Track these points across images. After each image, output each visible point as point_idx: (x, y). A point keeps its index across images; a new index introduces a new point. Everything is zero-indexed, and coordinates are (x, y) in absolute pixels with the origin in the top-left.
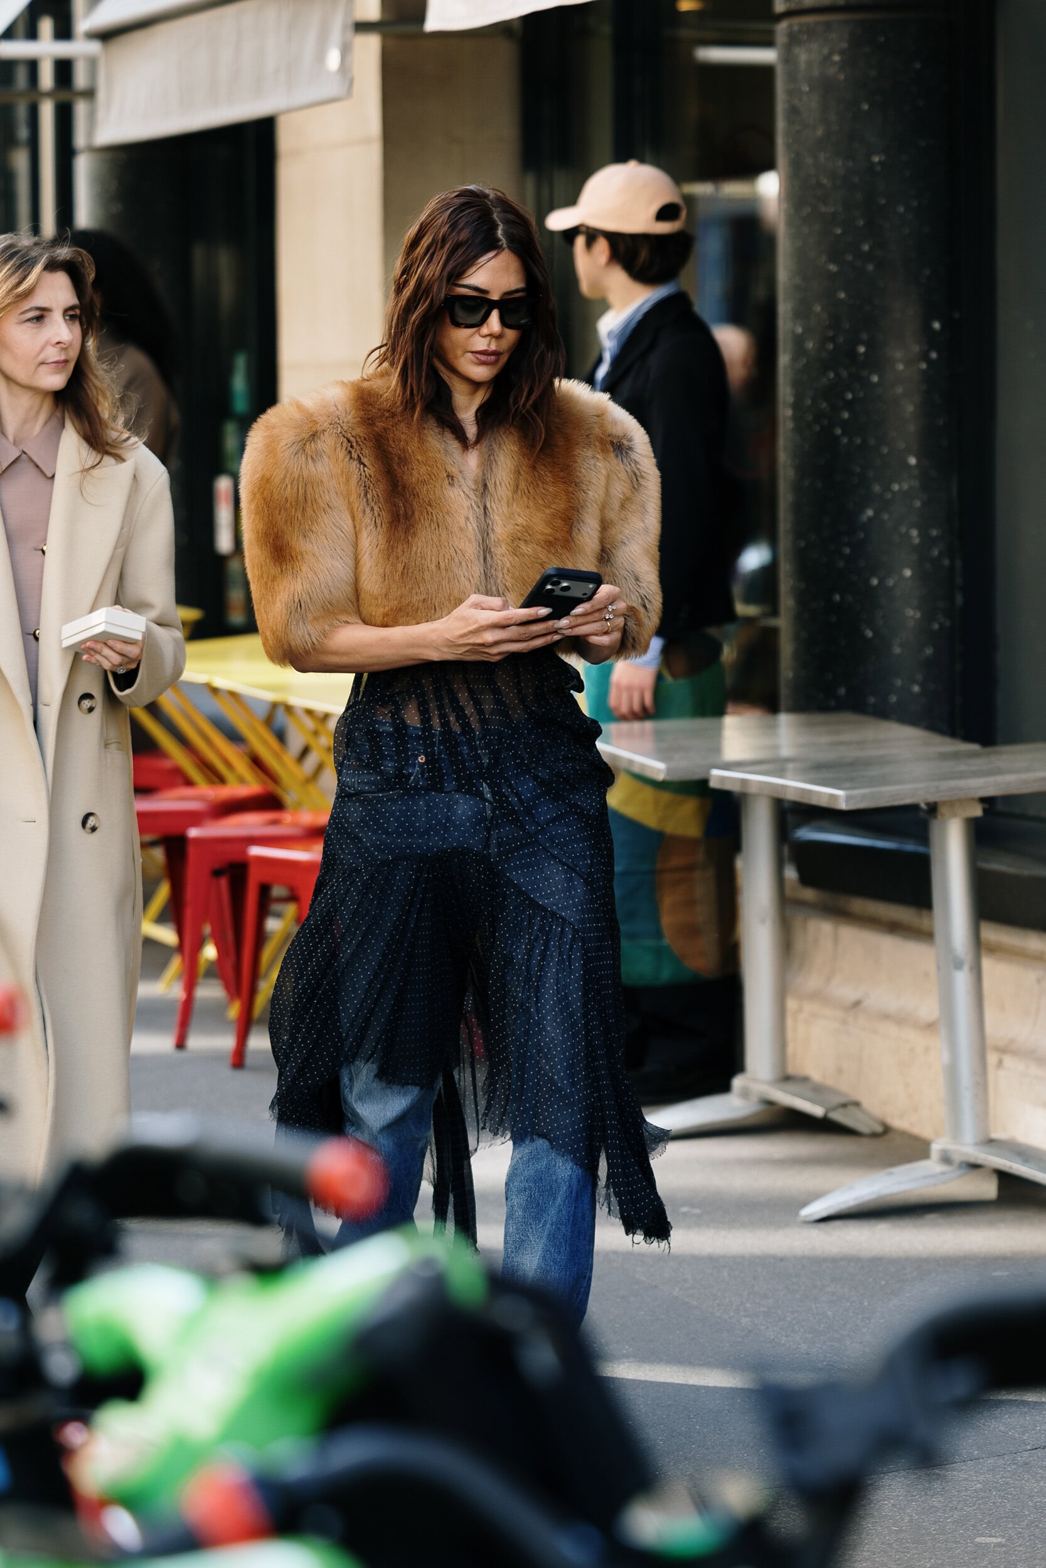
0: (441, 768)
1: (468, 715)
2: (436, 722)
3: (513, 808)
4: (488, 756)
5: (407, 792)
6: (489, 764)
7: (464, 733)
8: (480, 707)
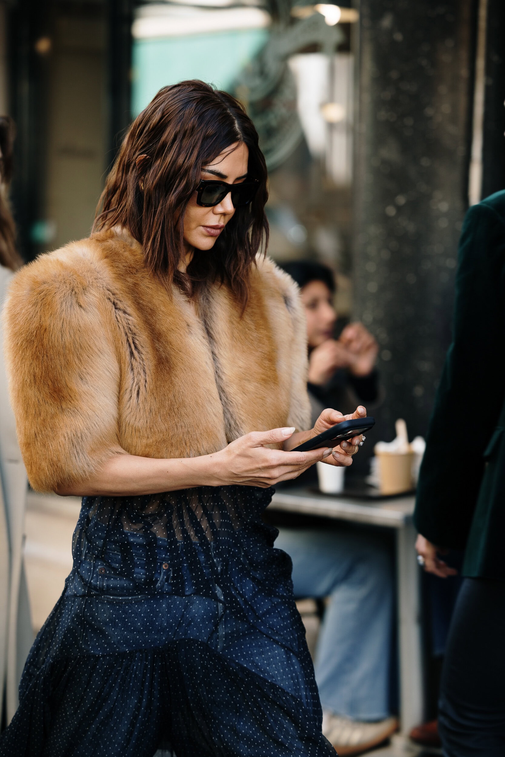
0: (182, 576)
1: (205, 529)
2: (179, 537)
3: (241, 607)
4: (221, 563)
5: (154, 596)
6: (222, 570)
7: (202, 545)
8: (212, 521)
